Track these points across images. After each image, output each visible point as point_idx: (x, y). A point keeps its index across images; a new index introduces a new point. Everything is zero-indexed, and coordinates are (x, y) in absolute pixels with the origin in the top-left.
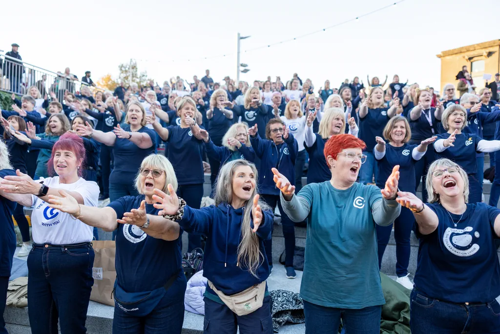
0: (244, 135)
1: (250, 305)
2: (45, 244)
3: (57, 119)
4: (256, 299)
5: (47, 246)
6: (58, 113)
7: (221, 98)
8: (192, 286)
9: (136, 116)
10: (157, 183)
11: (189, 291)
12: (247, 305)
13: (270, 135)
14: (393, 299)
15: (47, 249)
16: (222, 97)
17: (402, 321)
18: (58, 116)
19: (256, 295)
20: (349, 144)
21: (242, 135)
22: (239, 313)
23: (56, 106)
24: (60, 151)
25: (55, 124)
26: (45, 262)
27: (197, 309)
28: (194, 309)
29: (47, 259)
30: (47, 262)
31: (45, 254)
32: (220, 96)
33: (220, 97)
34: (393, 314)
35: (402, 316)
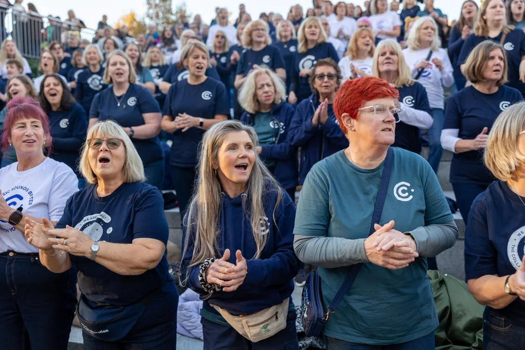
0: (268, 85)
1: (269, 327)
2: (9, 251)
3: (18, 82)
4: (277, 318)
5: (11, 254)
6: (18, 75)
7: (259, 33)
8: (186, 300)
9: (121, 71)
10: (117, 157)
11: (182, 307)
12: (265, 327)
13: (315, 83)
14: (465, 314)
15: (12, 258)
16: (261, 32)
17: (477, 345)
18: (19, 78)
19: (277, 313)
20: (375, 92)
21: (266, 87)
22: (253, 339)
23: (14, 65)
24: (25, 120)
25: (17, 88)
26: (10, 275)
27: (191, 331)
28: (189, 331)
29: (13, 271)
30: (13, 276)
31: (9, 264)
32: (258, 29)
33: (257, 32)
34: (466, 336)
35: (477, 338)
